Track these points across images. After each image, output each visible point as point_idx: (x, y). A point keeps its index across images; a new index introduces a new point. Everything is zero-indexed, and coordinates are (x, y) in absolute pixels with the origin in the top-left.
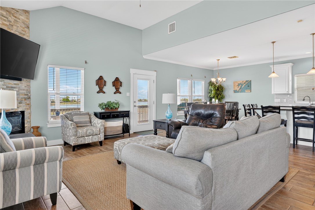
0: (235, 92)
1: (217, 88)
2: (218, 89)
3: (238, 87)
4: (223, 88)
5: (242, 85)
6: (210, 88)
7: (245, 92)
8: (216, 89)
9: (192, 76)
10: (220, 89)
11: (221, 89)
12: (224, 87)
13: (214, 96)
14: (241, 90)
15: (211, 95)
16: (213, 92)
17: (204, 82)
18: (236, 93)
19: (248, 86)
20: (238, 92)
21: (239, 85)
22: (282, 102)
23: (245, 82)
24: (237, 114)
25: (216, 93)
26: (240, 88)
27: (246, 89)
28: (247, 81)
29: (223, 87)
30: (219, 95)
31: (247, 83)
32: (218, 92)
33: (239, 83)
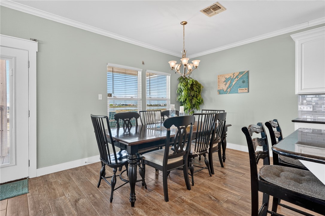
0: (220, 92)
1: (189, 86)
2: (192, 88)
3: (226, 84)
4: (200, 87)
5: (232, 80)
6: (179, 86)
7: (238, 93)
8: (188, 88)
9: (143, 63)
10: (195, 89)
11: (197, 88)
12: (202, 85)
13: (186, 99)
14: (231, 90)
15: (180, 98)
16: (183, 93)
17: (170, 77)
18: (222, 94)
19: (244, 82)
20: (226, 92)
21: (227, 80)
22: (316, 112)
23: (236, 75)
24: (224, 136)
25: (189, 95)
26: (229, 87)
27: (240, 87)
28: (240, 73)
29: (200, 84)
30: (195, 98)
31: (241, 76)
32: (192, 93)
33: (228, 77)
